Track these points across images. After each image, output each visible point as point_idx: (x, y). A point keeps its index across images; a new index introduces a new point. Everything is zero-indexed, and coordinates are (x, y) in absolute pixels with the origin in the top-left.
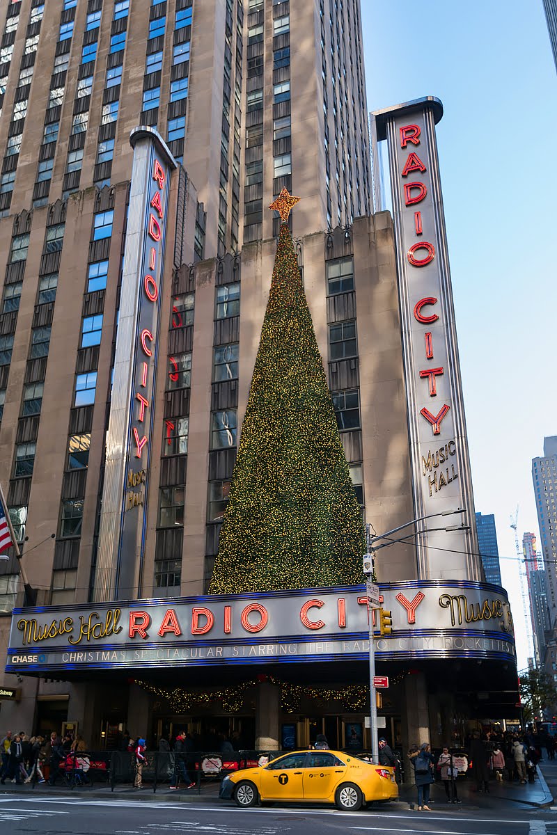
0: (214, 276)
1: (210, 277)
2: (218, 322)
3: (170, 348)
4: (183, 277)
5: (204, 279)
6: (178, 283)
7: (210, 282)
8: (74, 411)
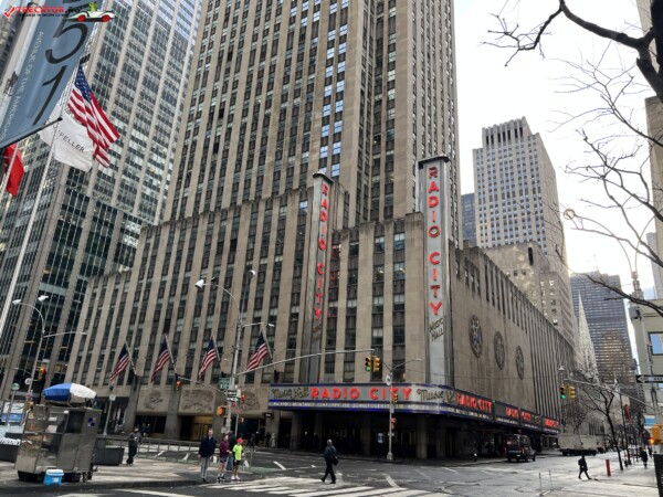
0: (349, 238)
1: (347, 238)
2: (350, 259)
4: (336, 237)
5: (344, 238)
6: (334, 239)
8: (293, 294)
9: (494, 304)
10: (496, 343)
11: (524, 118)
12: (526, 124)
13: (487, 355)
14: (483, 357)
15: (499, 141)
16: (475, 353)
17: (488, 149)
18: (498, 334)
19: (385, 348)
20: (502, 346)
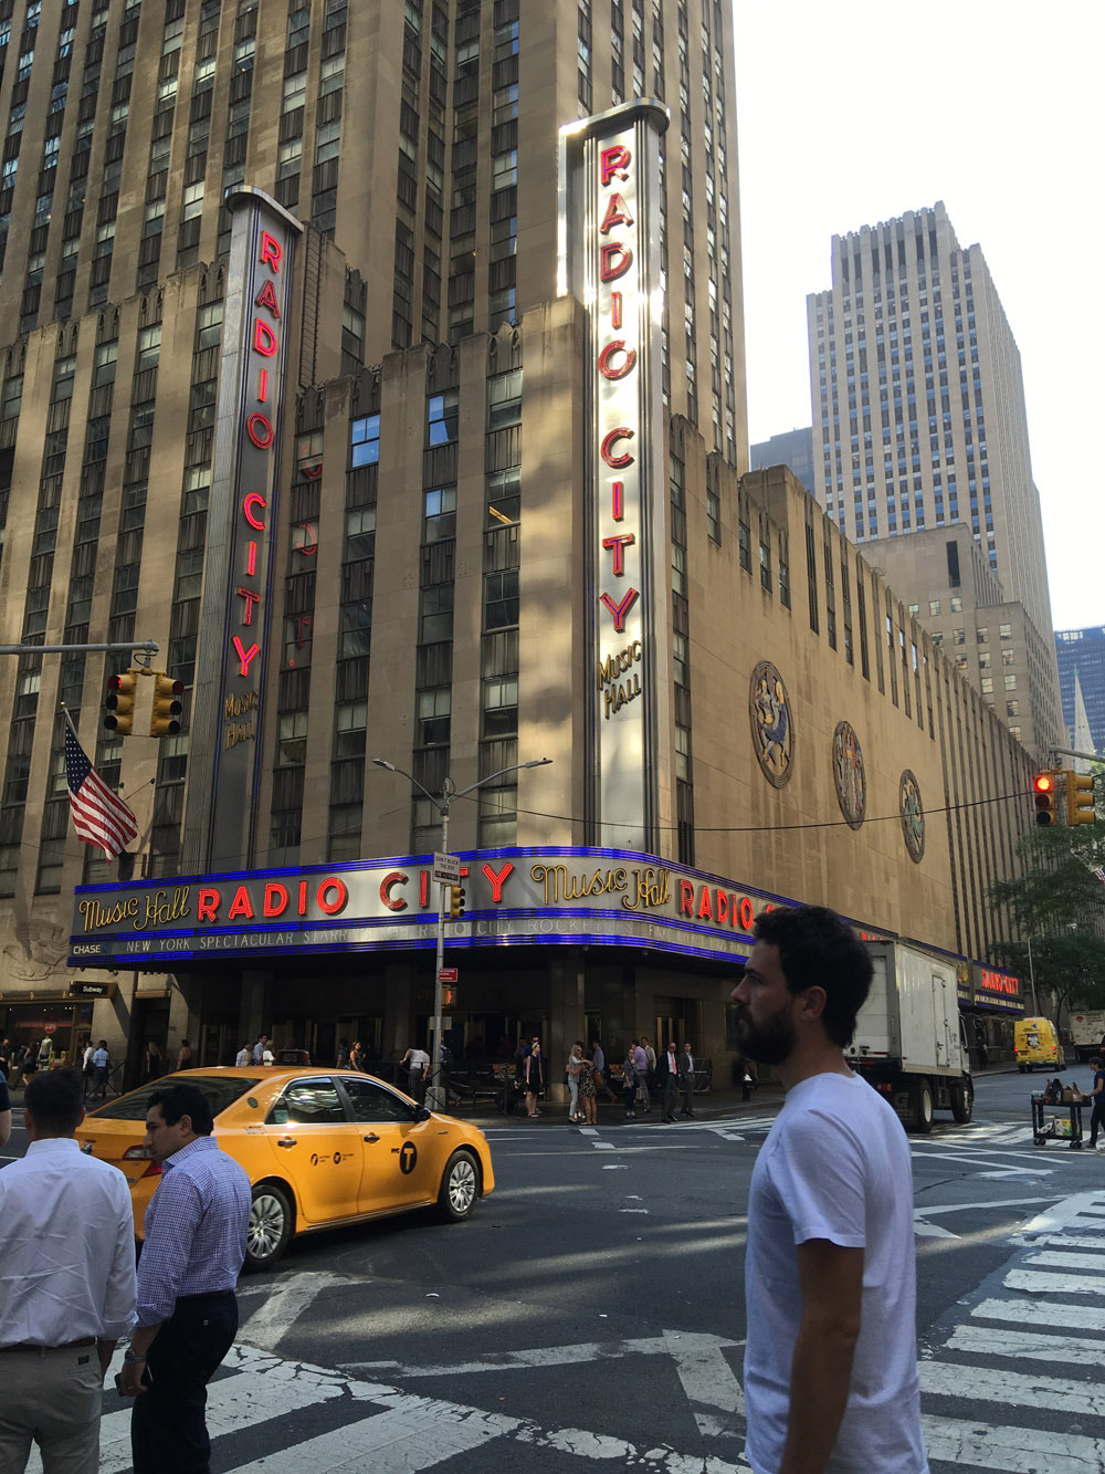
0: (347, 406)
1: (343, 405)
2: (352, 475)
3: (292, 512)
4: (310, 407)
5: (335, 409)
6: (302, 416)
7: (342, 414)
9: (833, 645)
10: (837, 753)
11: (940, 205)
12: (946, 221)
13: (808, 784)
14: (795, 789)
15: (876, 269)
16: (770, 777)
17: (846, 292)
18: (844, 730)
19: (455, 754)
20: (859, 766)
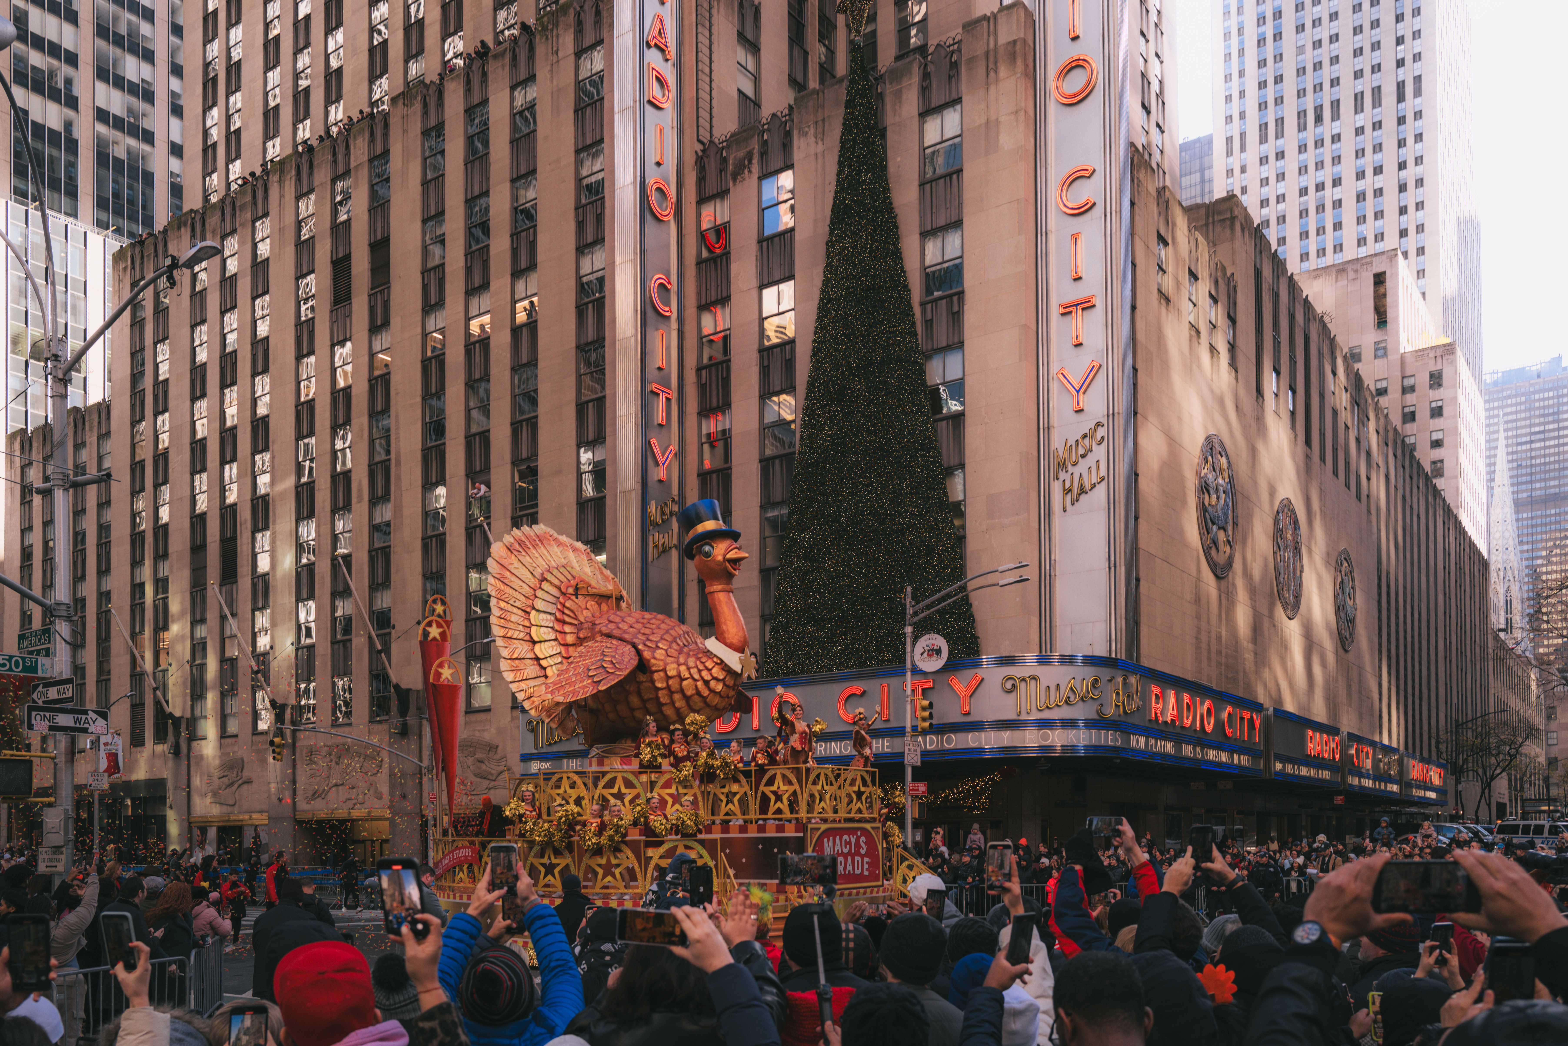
0: (755, 163)
2: (765, 244)
3: (699, 293)
4: (712, 166)
5: (740, 166)
6: (704, 179)
7: (750, 172)
8: (581, 408)
10: (1278, 534)
14: (1236, 578)
16: (1213, 564)
18: (1285, 508)
